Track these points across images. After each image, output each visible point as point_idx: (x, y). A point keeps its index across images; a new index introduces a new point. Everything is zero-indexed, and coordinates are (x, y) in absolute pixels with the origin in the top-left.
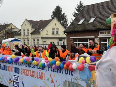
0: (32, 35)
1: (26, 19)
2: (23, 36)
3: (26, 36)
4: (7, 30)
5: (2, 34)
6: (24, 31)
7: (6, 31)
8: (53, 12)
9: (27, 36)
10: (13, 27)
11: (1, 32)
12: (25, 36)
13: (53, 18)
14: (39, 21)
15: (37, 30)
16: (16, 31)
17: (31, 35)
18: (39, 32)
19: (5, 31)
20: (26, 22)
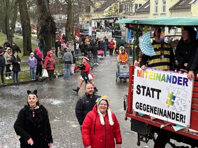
0: (173, 14)
2: (154, 15)
3: (159, 15)
4: (123, 2)
5: (113, 9)
6: (157, 4)
7: (120, 3)
9: (162, 14)
11: (112, 6)
12: (157, 14)
15: (183, 2)
16: (140, 5)
17: (171, 12)
18: (187, 6)
19: (118, 3)
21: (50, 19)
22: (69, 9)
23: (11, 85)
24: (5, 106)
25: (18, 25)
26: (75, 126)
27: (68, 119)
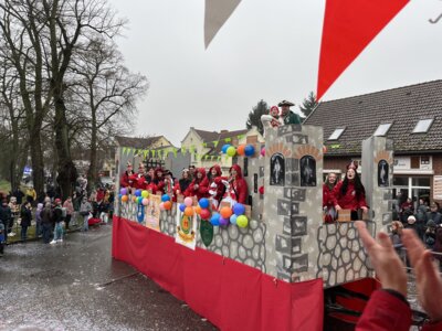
1: (192, 128)
8: (251, 116)
10: (165, 144)
13: (249, 127)
14: (219, 132)
15: (214, 152)
20: (192, 135)
21: (70, 165)
22: (92, 154)
23: (16, 243)
24: (8, 269)
25: (28, 172)
26: (100, 289)
27: (92, 281)
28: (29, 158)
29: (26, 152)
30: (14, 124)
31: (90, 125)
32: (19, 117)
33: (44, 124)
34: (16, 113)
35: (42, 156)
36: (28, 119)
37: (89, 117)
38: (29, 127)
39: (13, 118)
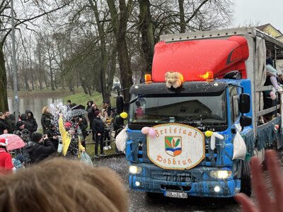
28: (117, 66)
29: (113, 58)
30: (100, 29)
31: (178, 20)
32: (104, 21)
33: (130, 25)
34: (101, 16)
35: (129, 62)
36: (113, 21)
37: (176, 10)
38: (115, 30)
39: (99, 22)
